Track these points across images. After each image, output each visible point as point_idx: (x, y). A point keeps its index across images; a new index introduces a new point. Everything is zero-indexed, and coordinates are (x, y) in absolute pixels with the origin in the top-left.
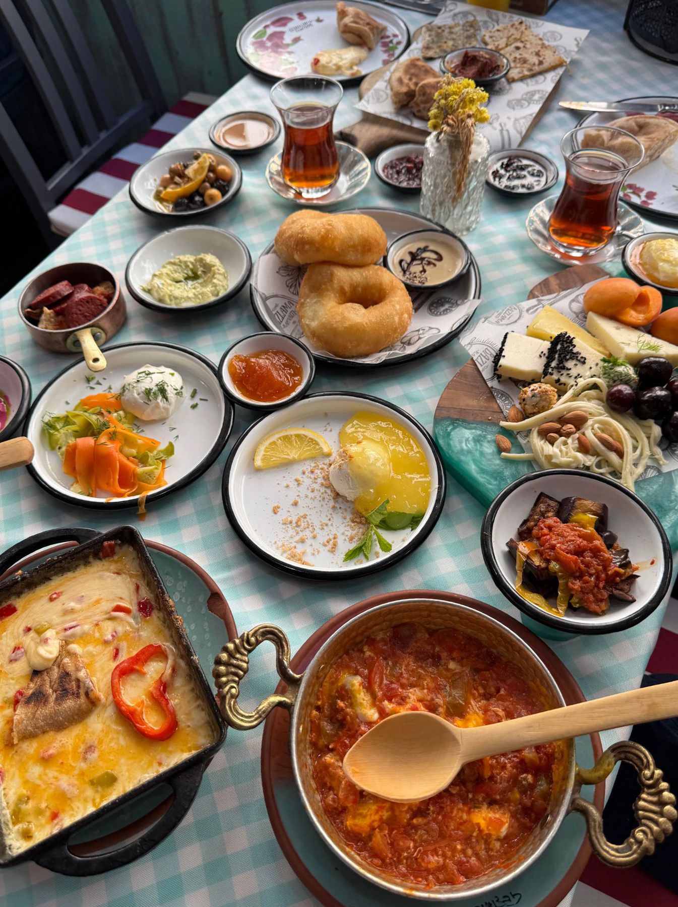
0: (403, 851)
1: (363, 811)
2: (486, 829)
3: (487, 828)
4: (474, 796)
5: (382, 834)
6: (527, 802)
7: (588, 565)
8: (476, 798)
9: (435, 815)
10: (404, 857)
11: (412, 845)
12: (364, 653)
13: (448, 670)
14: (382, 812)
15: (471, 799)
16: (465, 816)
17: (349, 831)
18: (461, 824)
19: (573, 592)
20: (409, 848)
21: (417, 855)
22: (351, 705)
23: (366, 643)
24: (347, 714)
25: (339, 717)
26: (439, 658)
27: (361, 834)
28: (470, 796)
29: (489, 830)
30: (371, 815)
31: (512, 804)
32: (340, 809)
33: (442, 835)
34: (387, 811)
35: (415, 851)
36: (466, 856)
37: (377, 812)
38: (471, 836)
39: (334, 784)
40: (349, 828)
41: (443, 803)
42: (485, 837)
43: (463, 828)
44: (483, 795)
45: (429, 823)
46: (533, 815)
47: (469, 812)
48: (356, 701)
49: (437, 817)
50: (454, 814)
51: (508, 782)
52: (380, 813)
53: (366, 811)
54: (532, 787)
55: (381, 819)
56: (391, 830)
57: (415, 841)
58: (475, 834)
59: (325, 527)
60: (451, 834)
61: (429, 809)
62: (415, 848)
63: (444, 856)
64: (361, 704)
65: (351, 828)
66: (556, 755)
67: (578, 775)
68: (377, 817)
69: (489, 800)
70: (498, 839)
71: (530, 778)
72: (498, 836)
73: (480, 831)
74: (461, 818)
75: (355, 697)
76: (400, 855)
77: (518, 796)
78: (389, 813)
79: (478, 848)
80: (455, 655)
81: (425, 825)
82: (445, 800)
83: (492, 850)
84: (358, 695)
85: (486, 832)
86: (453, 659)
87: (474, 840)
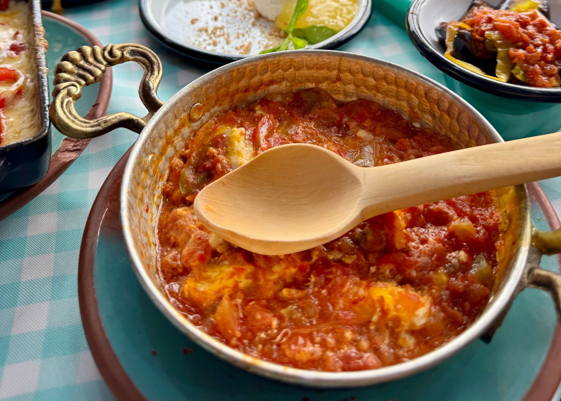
0: (261, 330)
1: (213, 273)
2: (392, 308)
3: (395, 306)
4: (378, 269)
5: (233, 303)
6: (458, 283)
7: (532, 37)
8: (381, 271)
9: (316, 289)
10: (261, 339)
11: (275, 323)
12: (254, 111)
13: (357, 138)
14: (239, 277)
15: (373, 274)
16: (362, 292)
17: (185, 298)
18: (355, 302)
19: (516, 60)
20: (270, 326)
21: (282, 339)
22: (226, 154)
23: (260, 103)
24: (218, 161)
25: (208, 164)
26: (348, 127)
27: (201, 304)
28: (373, 269)
29: (397, 310)
30: (222, 279)
31: (436, 287)
32: (180, 271)
33: (324, 317)
34: (247, 278)
35: (278, 334)
36: (359, 349)
37: (232, 275)
38: (369, 322)
39: (180, 238)
40: (186, 293)
41: (331, 273)
42: (390, 324)
43: (357, 308)
44: (392, 266)
45: (307, 296)
46: (467, 304)
47: (368, 287)
48: (233, 150)
49: (319, 292)
50: (345, 290)
51: (431, 256)
52: (236, 278)
53: (216, 274)
54: (465, 267)
55: (236, 288)
56: (246, 301)
57: (281, 318)
58: (375, 318)
59: (241, 36)
60: (338, 315)
61: (309, 281)
62: (280, 329)
63: (324, 344)
64: (239, 153)
65: (189, 294)
66: (500, 228)
67: (535, 238)
68: (230, 283)
69: (399, 277)
70: (413, 332)
71: (462, 255)
72: (413, 324)
73: (384, 312)
74: (356, 294)
75: (232, 144)
76: (254, 336)
77: (444, 278)
78: (250, 281)
79: (377, 339)
80: (367, 123)
81: (300, 299)
82: (334, 269)
83: (401, 347)
84: (236, 143)
85: (393, 313)
86: (364, 128)
87: (372, 327)
